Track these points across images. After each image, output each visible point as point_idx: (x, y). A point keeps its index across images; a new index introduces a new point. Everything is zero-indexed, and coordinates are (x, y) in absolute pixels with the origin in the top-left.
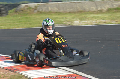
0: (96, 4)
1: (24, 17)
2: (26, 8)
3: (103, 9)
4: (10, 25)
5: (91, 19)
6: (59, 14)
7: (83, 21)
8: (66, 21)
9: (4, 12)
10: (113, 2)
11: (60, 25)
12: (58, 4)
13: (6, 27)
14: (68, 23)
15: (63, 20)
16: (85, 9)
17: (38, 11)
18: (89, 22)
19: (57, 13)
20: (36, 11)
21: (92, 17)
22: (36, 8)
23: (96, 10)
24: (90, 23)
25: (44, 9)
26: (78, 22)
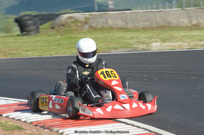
0: (188, 14)
1: (66, 36)
2: (71, 21)
3: (201, 23)
4: (42, 50)
5: (180, 40)
6: (126, 32)
7: (167, 44)
8: (138, 43)
9: (32, 27)
11: (128, 50)
12: (125, 13)
13: (36, 54)
14: (141, 47)
15: (133, 41)
16: (170, 23)
17: (91, 27)
18: (177, 44)
19: (122, 29)
20: (86, 27)
21: (182, 36)
23: (189, 25)
24: (180, 46)
25: (100, 23)
26: (158, 44)
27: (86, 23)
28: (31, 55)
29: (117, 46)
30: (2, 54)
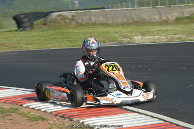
0: (159, 12)
1: (57, 31)
2: (60, 18)
3: (170, 19)
4: (40, 43)
5: (157, 33)
6: (107, 27)
8: (122, 37)
9: (28, 24)
10: (184, 8)
11: (114, 43)
12: (105, 11)
13: (36, 47)
14: (126, 40)
15: (117, 36)
16: (143, 19)
17: (77, 23)
18: (156, 37)
20: (73, 23)
21: (158, 31)
22: (73, 19)
23: (160, 21)
24: (158, 39)
25: (85, 20)
26: (140, 37)
27: (73, 20)
28: (32, 48)
29: (104, 39)
30: (6, 47)
